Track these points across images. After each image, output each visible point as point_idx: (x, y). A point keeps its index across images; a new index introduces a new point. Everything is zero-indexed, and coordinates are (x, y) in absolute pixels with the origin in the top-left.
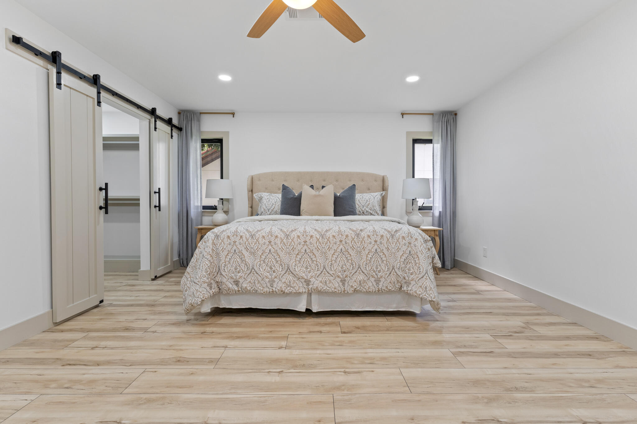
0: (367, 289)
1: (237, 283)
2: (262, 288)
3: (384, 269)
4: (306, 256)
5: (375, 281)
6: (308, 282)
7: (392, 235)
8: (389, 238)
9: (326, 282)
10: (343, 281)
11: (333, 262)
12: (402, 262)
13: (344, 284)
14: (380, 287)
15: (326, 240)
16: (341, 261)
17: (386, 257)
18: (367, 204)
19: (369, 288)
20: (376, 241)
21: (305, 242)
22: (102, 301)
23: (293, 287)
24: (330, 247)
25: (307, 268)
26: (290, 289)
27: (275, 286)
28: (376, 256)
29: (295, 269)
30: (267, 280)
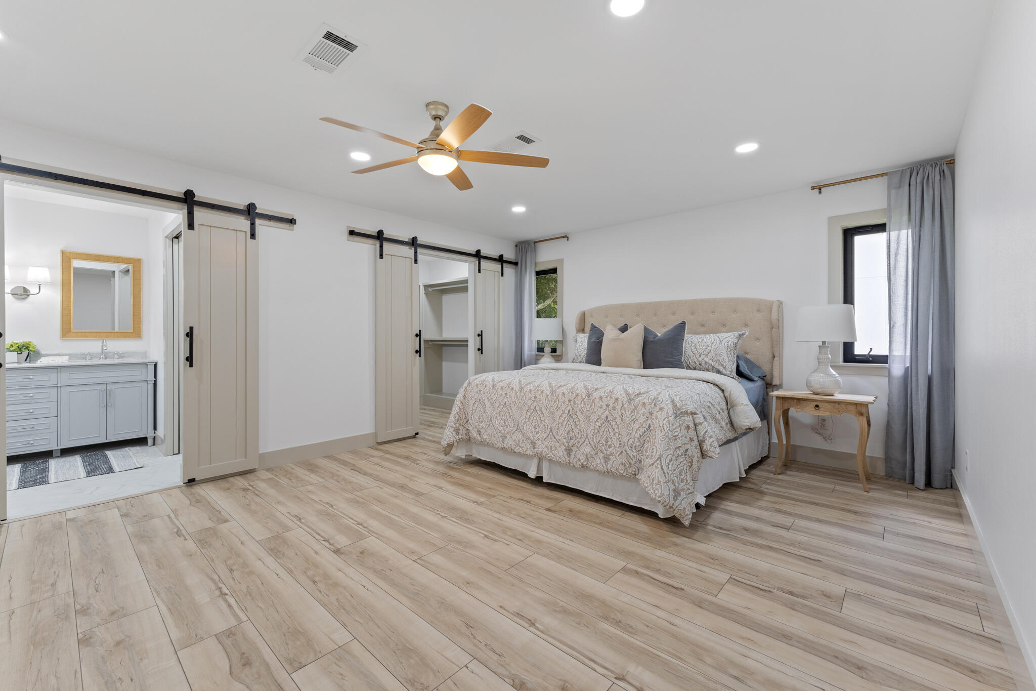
0: (594, 466)
1: (479, 432)
2: (496, 443)
3: (615, 443)
4: (535, 415)
5: (604, 458)
6: (533, 444)
7: (630, 399)
8: (624, 403)
9: (551, 448)
10: (569, 451)
11: (560, 425)
12: (636, 439)
13: (569, 454)
14: (609, 467)
15: (555, 397)
16: (567, 425)
17: (618, 428)
18: (707, 350)
19: (597, 466)
20: (608, 406)
21: (535, 397)
22: (417, 434)
23: (522, 447)
24: (559, 406)
25: (535, 428)
26: (519, 449)
27: (506, 442)
28: (607, 425)
29: (523, 427)
30: (500, 434)
